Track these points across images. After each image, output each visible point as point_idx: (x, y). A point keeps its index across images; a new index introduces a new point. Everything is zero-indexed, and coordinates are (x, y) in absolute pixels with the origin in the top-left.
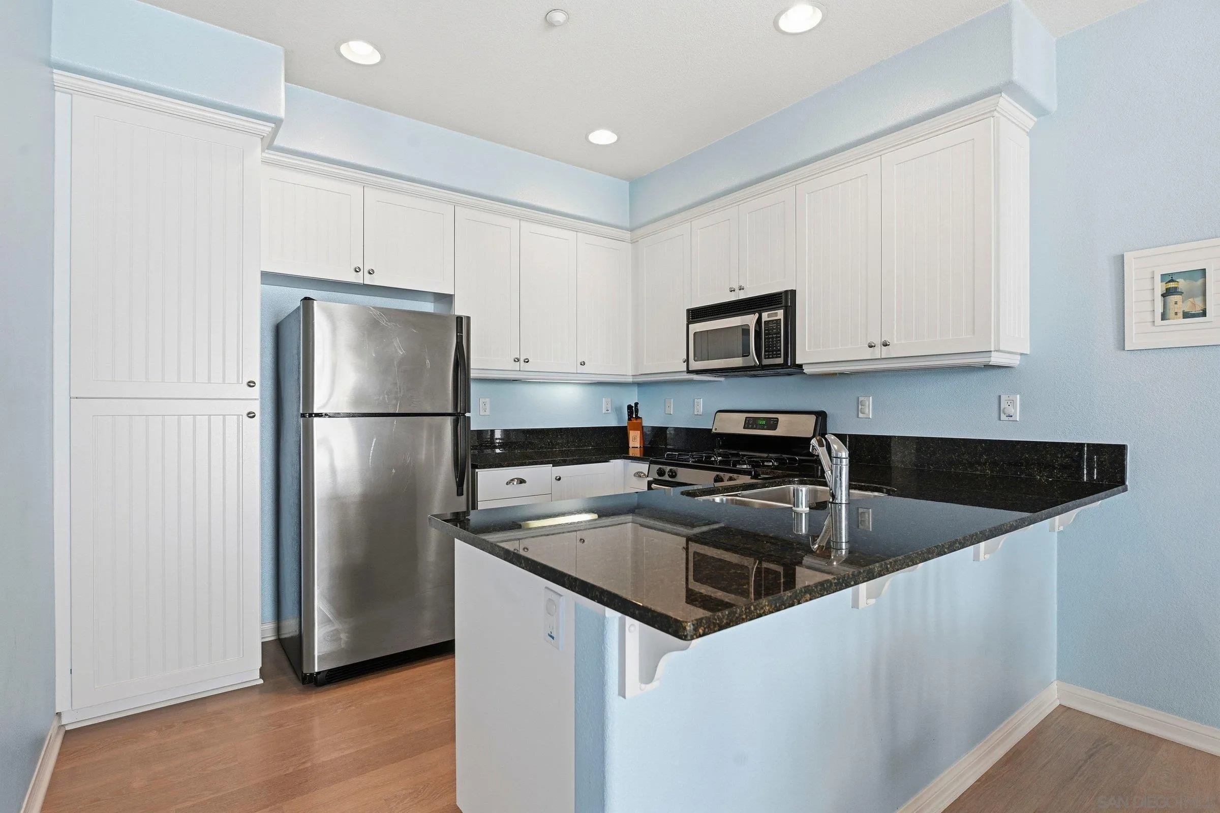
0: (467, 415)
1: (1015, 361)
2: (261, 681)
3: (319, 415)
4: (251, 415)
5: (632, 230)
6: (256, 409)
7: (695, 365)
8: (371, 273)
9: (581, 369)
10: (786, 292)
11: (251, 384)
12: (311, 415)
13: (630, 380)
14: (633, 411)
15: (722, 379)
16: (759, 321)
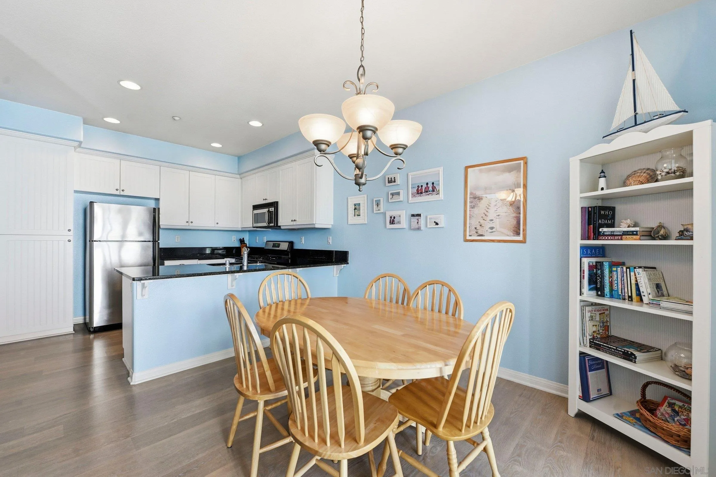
0: (159, 241)
1: (330, 227)
2: (74, 332)
3: (95, 241)
4: (69, 241)
5: (240, 175)
6: (71, 238)
7: (255, 225)
8: (123, 191)
9: (217, 225)
10: (275, 202)
11: (69, 230)
12: (92, 241)
13: (240, 229)
14: (242, 241)
15: (270, 230)
16: (269, 211)
